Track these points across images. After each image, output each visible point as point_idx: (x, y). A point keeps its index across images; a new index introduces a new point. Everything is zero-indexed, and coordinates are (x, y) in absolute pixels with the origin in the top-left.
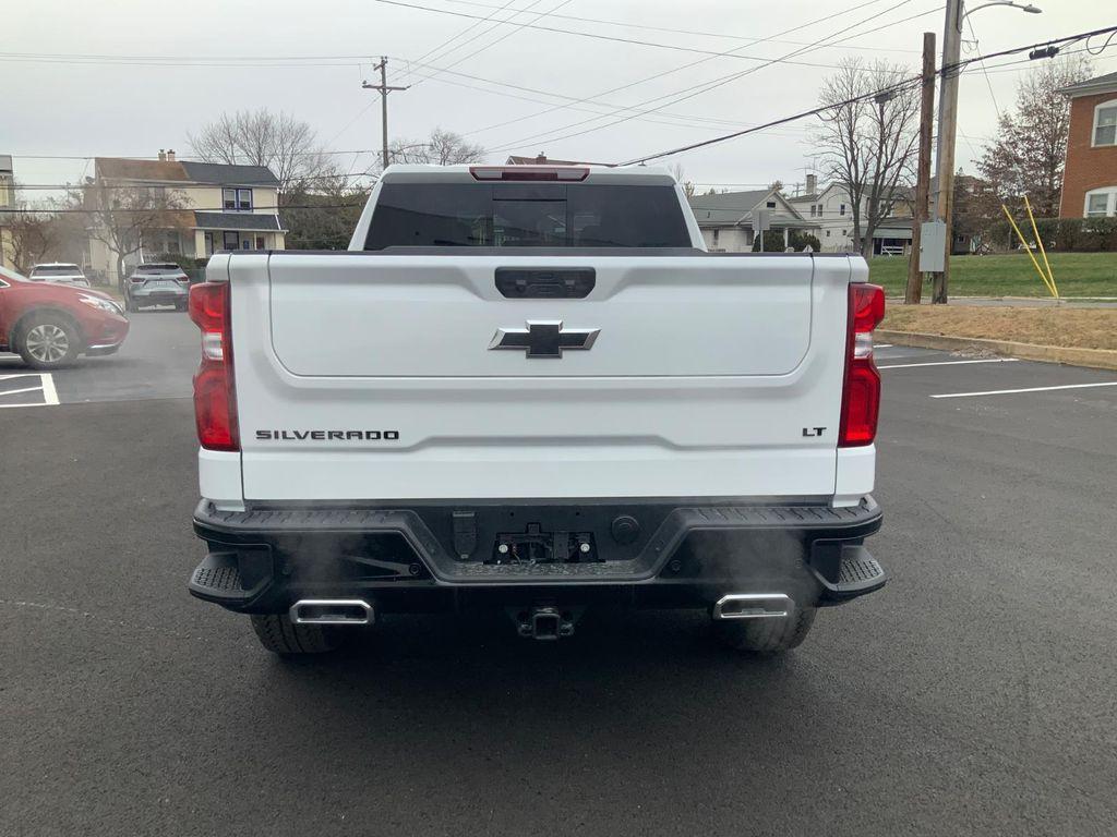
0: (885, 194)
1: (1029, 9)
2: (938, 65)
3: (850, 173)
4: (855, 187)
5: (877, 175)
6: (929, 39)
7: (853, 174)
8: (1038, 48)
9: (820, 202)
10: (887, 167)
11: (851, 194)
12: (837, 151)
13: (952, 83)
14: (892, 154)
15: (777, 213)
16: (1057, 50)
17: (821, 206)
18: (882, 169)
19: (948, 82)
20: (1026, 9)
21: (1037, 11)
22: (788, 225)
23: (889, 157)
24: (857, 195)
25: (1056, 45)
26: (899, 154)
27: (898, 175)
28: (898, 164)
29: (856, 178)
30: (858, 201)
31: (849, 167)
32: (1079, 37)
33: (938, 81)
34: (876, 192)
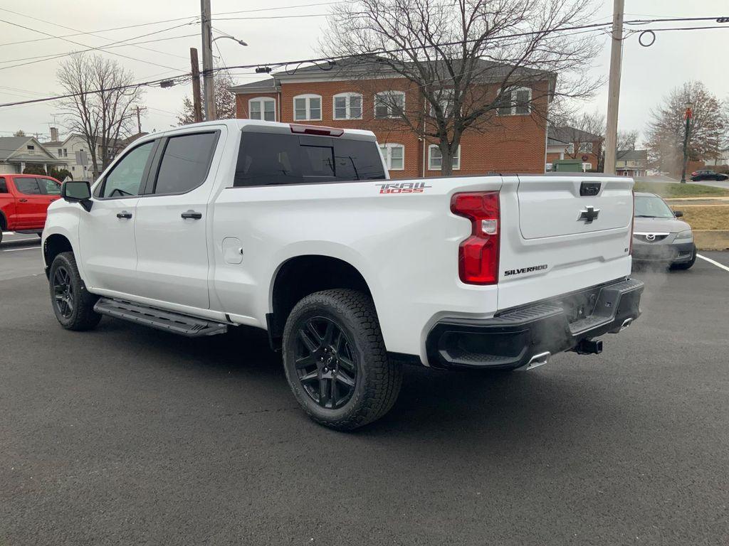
0: (111, 143)
1: (241, 43)
2: (201, 69)
3: (86, 129)
4: (91, 138)
5: (104, 131)
6: (194, 52)
7: (88, 129)
8: (260, 67)
9: (65, 147)
10: (111, 125)
11: (88, 142)
12: (75, 113)
13: (210, 80)
14: (113, 118)
15: (36, 153)
16: (270, 70)
17: (65, 150)
18: (107, 127)
19: (208, 80)
20: (240, 43)
21: (245, 45)
22: (46, 162)
23: (111, 119)
24: (93, 144)
25: (270, 67)
26: (118, 118)
27: (118, 131)
28: (117, 125)
29: (91, 132)
30: (94, 149)
31: (85, 124)
32: (282, 64)
33: (202, 79)
34: (105, 142)
